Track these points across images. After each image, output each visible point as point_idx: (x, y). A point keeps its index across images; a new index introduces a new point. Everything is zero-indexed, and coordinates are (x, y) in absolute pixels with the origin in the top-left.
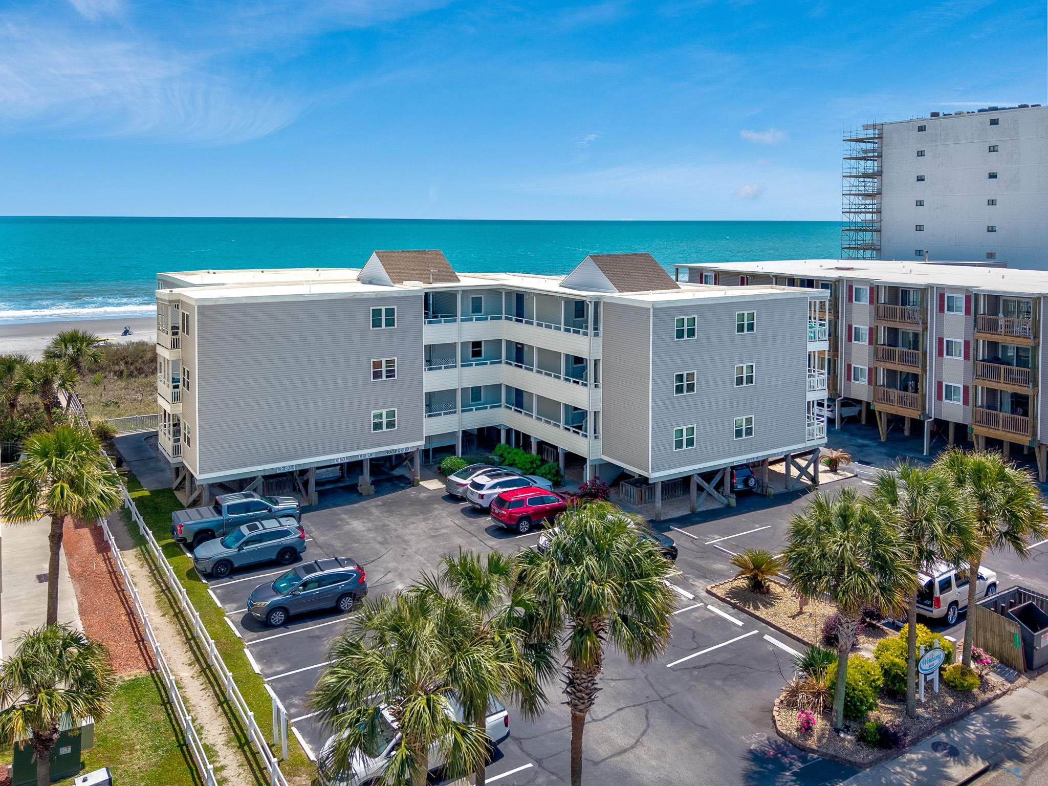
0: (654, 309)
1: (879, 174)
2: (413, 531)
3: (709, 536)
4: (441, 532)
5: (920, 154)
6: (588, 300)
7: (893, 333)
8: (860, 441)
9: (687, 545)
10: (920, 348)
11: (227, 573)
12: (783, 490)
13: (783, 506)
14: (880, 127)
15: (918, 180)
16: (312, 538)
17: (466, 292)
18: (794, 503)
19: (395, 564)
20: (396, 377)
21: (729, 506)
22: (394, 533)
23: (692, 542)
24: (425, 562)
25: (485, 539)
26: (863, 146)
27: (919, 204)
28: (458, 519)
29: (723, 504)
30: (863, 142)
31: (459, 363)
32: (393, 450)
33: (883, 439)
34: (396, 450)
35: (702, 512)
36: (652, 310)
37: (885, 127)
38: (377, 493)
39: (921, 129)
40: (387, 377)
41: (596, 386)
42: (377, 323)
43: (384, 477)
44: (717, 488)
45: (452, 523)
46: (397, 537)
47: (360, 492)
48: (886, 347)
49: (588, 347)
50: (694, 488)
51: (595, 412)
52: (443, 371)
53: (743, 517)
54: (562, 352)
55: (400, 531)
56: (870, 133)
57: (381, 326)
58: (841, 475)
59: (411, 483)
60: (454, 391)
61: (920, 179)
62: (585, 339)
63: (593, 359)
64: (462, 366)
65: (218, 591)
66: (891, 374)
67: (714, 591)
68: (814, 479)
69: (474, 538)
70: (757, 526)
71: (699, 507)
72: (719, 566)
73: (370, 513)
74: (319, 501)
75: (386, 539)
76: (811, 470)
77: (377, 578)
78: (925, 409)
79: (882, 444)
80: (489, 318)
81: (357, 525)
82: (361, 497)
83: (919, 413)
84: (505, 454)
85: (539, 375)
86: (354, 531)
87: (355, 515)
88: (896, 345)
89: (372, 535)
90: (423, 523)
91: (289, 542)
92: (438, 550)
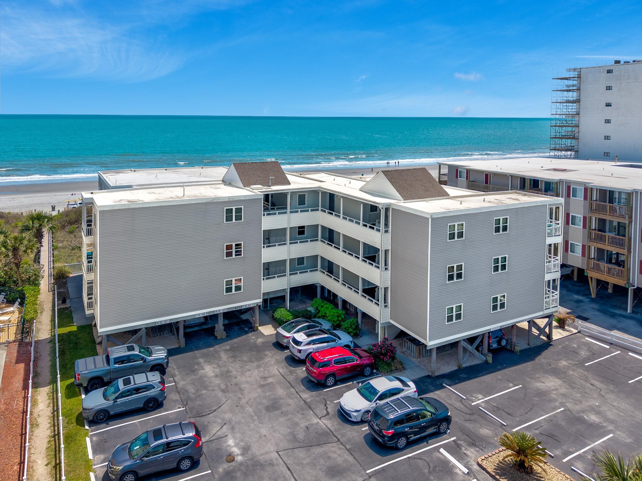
0: (432, 219)
1: (577, 101)
2: (248, 379)
3: (474, 395)
4: (268, 382)
5: (608, 88)
6: (380, 207)
7: (602, 222)
8: (576, 297)
9: (458, 405)
10: (627, 235)
11: (105, 419)
12: (526, 347)
13: (529, 363)
14: (579, 70)
15: (607, 106)
16: (175, 382)
17: (293, 193)
18: (537, 360)
19: (231, 415)
20: (242, 256)
21: (486, 362)
22: (234, 381)
23: (461, 401)
24: (253, 414)
25: (301, 391)
26: (566, 82)
27: (607, 121)
28: (282, 368)
29: (481, 360)
30: (566, 79)
31: (288, 241)
32: (239, 306)
33: (593, 296)
34: (242, 306)
35: (467, 367)
36: (430, 220)
37: (582, 70)
38: (229, 337)
39: (609, 72)
40: (236, 255)
41: (386, 269)
42: (229, 219)
43: (235, 321)
44: (477, 349)
45: (277, 372)
46: (236, 384)
47: (216, 335)
48: (597, 232)
49: (380, 240)
50: (461, 350)
51: (385, 288)
52: (277, 247)
53: (499, 375)
54: (361, 241)
55: (239, 378)
56: (572, 74)
57: (232, 220)
58: (568, 331)
59: (252, 328)
60: (285, 261)
61: (608, 105)
62: (378, 235)
63: (384, 249)
64: (290, 243)
65: (94, 439)
66: (600, 251)
67: (484, 464)
68: (549, 336)
69: (292, 390)
70: (511, 385)
71: (464, 363)
72: (485, 431)
73: (219, 358)
74: (186, 343)
75: (227, 386)
76: (547, 330)
77: (214, 432)
78: (629, 280)
79: (593, 300)
80: (310, 210)
81: (209, 370)
82: (217, 341)
83: (625, 282)
84: (320, 308)
85: (343, 254)
86: (206, 377)
87: (209, 359)
88: (604, 231)
89: (217, 381)
90: (256, 371)
91: (153, 394)
92: (264, 401)
